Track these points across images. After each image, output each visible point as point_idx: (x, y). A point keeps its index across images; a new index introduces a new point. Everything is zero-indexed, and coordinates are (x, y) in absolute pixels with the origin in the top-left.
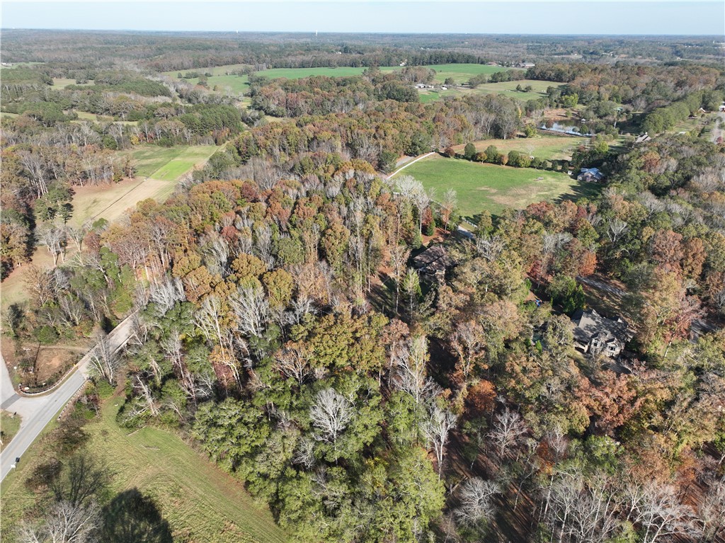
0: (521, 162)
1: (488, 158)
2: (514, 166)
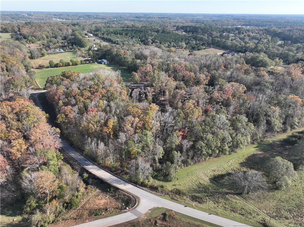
0: (78, 63)
1: (63, 65)
2: (75, 65)
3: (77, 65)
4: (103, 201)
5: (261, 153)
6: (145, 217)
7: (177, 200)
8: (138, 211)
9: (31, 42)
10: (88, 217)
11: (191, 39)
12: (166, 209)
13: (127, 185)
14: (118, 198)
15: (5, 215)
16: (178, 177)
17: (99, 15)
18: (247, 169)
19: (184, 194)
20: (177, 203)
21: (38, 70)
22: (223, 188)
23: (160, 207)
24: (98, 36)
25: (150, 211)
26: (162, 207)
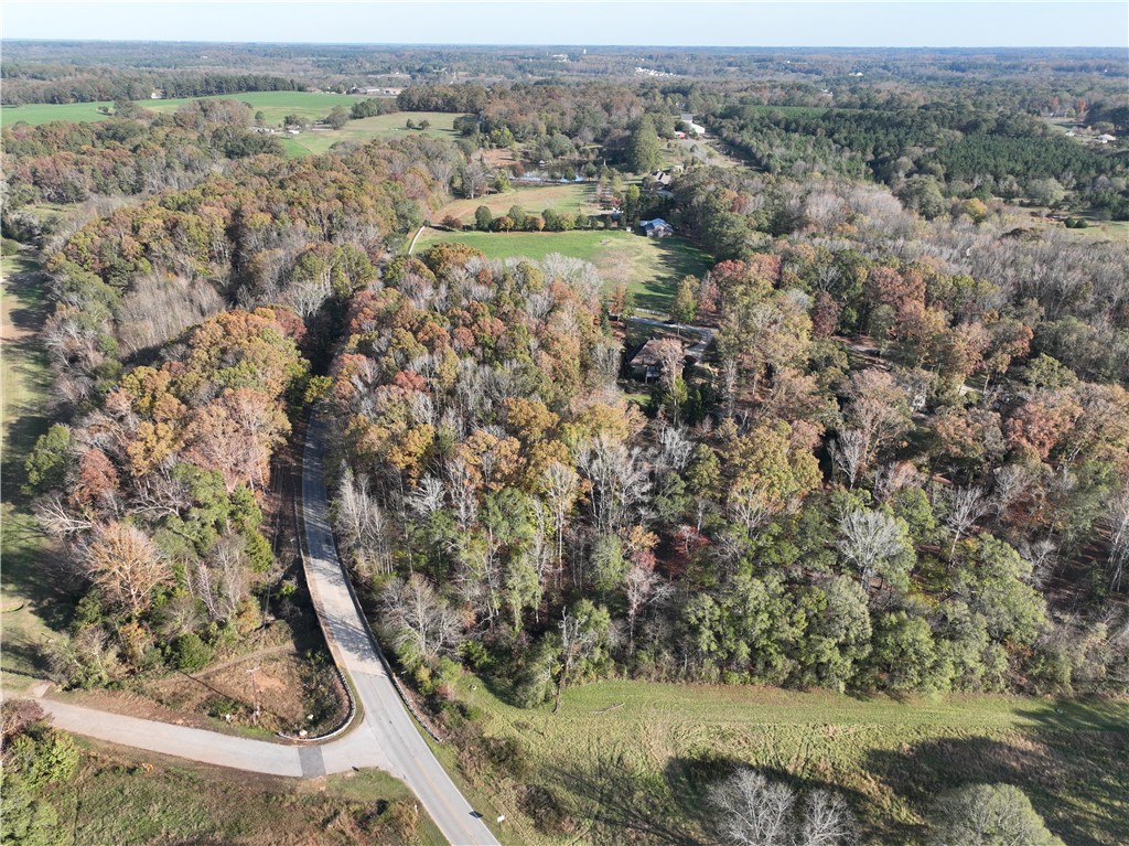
0: (565, 224)
1: (516, 224)
2: (555, 230)
3: (562, 230)
4: (266, 683)
5: (1029, 746)
6: (322, 784)
7: (470, 781)
8: (320, 757)
9: (494, 145)
10: (192, 712)
11: (1113, 167)
12: (407, 790)
13: (369, 660)
14: (311, 692)
15: (46, 619)
16: (561, 704)
17: (805, 57)
18: (880, 789)
19: (516, 770)
20: (461, 789)
21: (440, 232)
22: (692, 817)
23: (394, 775)
24: (720, 135)
25: (353, 774)
26: (400, 777)
